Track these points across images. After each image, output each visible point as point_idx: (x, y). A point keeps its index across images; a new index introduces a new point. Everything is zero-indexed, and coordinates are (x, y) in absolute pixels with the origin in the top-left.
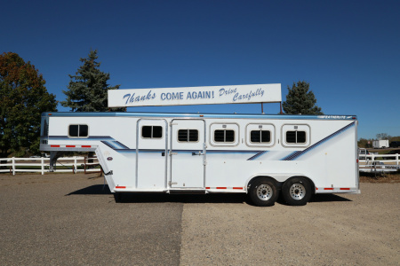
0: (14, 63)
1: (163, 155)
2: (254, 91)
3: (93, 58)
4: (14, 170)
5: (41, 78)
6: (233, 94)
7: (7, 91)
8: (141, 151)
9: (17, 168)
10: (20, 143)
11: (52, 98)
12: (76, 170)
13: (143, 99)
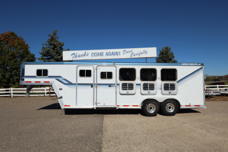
0: (12, 37)
1: (92, 87)
2: (142, 51)
3: (55, 34)
4: (12, 95)
5: (27, 45)
6: (131, 53)
7: (8, 52)
8: (79, 84)
9: (14, 94)
10: (15, 80)
11: (33, 56)
12: (46, 95)
13: (82, 56)
